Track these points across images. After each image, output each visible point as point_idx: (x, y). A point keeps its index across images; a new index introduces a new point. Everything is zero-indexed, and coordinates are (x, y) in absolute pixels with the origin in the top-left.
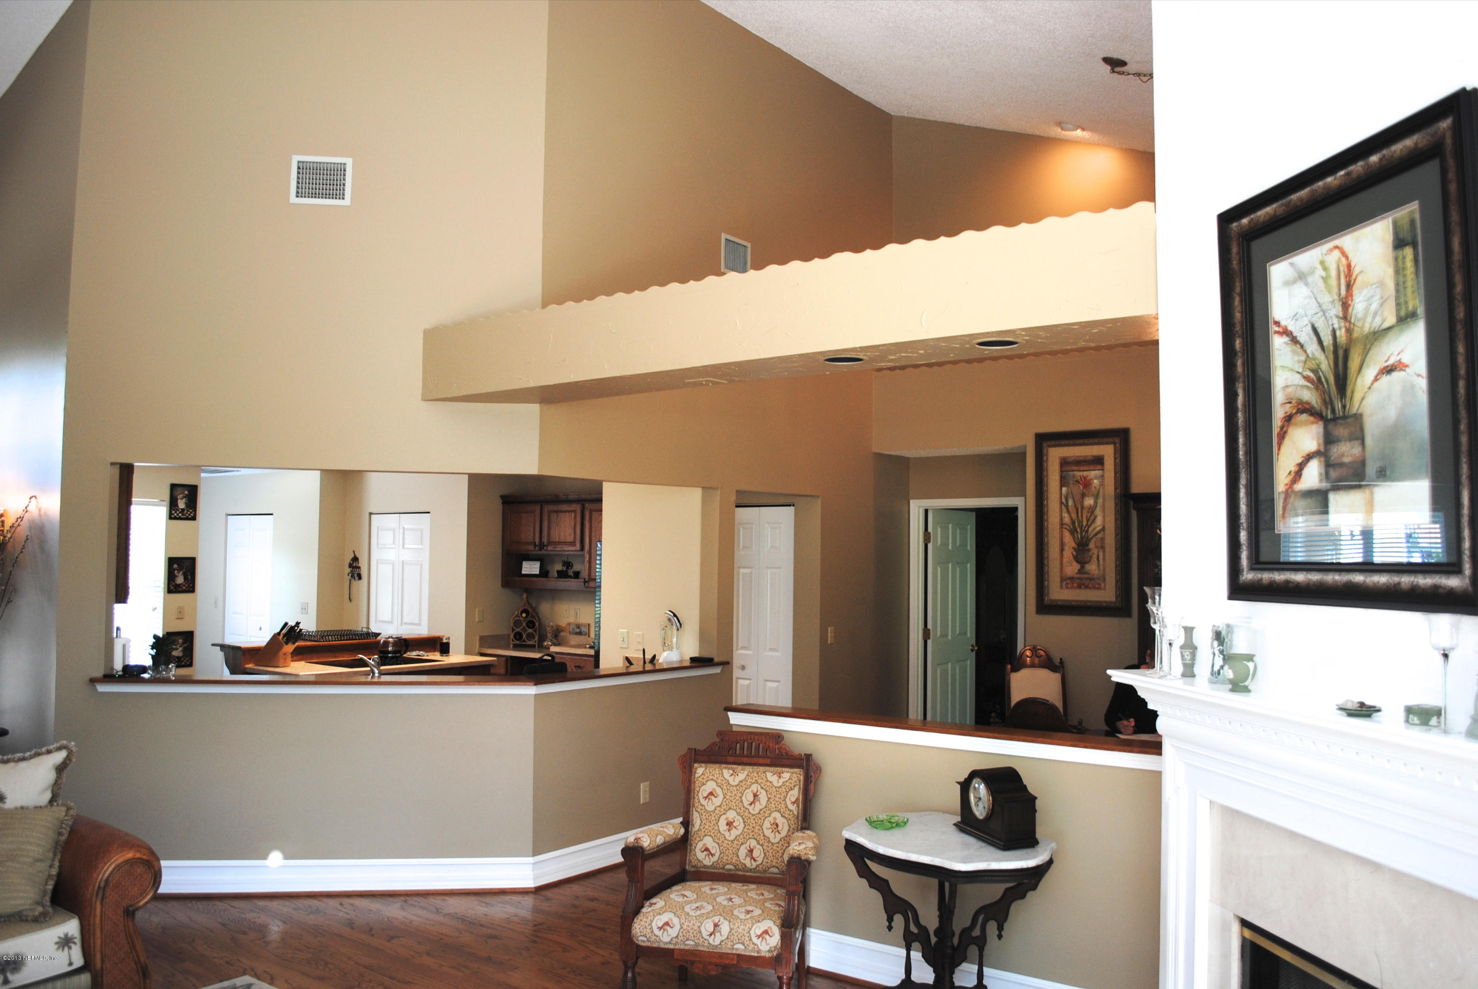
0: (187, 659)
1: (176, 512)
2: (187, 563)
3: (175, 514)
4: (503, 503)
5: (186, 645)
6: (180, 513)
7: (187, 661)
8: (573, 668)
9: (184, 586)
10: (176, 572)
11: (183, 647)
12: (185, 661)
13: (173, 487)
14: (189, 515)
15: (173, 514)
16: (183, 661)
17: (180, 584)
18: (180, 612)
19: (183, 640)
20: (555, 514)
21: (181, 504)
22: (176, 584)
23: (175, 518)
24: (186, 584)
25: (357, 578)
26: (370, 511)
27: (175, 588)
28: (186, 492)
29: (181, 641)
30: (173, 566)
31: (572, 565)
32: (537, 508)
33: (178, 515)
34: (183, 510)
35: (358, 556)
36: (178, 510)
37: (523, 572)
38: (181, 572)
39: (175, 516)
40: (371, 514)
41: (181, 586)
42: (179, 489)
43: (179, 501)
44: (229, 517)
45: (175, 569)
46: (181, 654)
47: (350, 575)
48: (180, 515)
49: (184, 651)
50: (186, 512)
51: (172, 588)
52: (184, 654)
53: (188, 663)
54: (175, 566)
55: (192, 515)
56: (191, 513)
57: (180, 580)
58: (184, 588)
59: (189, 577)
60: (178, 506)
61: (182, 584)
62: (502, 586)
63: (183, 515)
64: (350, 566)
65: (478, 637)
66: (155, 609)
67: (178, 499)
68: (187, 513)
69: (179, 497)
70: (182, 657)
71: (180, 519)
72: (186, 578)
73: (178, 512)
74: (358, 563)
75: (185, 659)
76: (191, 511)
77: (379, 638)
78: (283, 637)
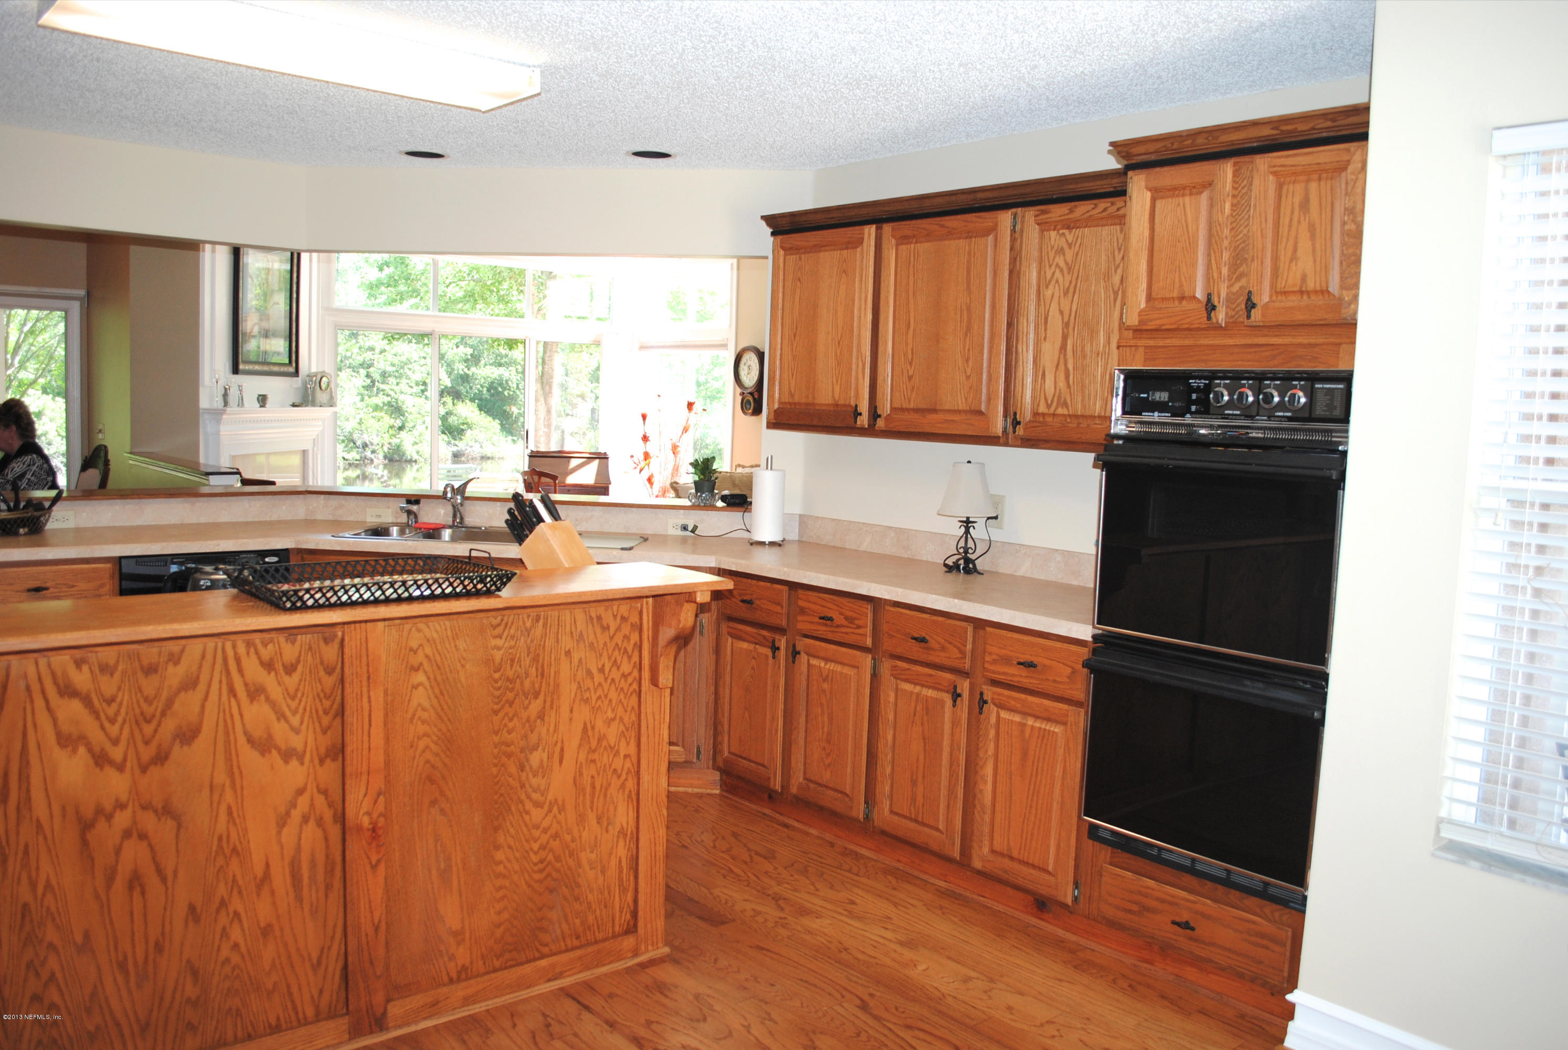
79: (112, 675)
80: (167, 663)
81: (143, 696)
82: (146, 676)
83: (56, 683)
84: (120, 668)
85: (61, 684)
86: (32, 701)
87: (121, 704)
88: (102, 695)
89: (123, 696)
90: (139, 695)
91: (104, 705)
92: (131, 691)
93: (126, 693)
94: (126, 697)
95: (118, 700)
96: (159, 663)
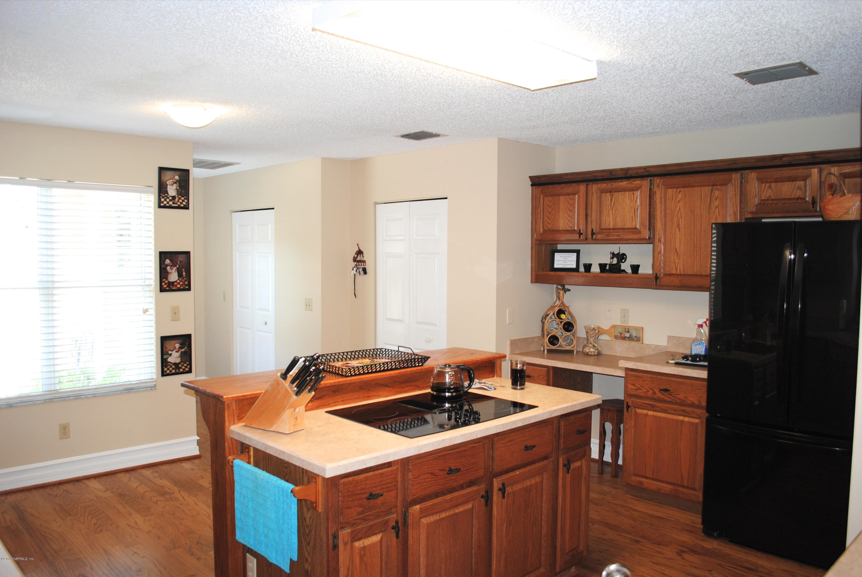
0: (185, 365)
1: (165, 200)
2: (181, 258)
3: (165, 203)
4: (532, 185)
5: (183, 350)
6: (170, 200)
7: (186, 367)
8: (657, 391)
9: (179, 283)
10: (168, 268)
11: (180, 352)
12: (183, 367)
13: (162, 170)
14: (181, 203)
15: (163, 202)
16: (181, 368)
17: (173, 282)
18: (175, 313)
19: (180, 344)
20: (608, 195)
21: (172, 191)
22: (169, 282)
23: (165, 207)
24: (181, 281)
25: (362, 273)
26: (376, 201)
27: (168, 286)
28: (177, 177)
29: (177, 346)
30: (165, 261)
31: (626, 258)
32: (582, 187)
33: (168, 203)
34: (174, 198)
35: (362, 250)
36: (168, 198)
37: (556, 266)
38: (175, 268)
39: (165, 205)
40: (376, 203)
41: (175, 284)
42: (169, 174)
43: (169, 187)
44: (233, 214)
45: (167, 265)
46: (178, 360)
47: (355, 269)
48: (171, 203)
49: (183, 355)
50: (177, 199)
51: (165, 286)
52: (181, 359)
53: (187, 369)
54: (168, 261)
55: (184, 203)
56: (183, 201)
57: (174, 277)
58: (179, 286)
59: (184, 274)
60: (167, 193)
61: (176, 281)
62: (531, 282)
63: (173, 203)
64: (355, 260)
65: (508, 342)
66: (145, 311)
67: (167, 185)
68: (178, 201)
69: (168, 183)
70: (179, 363)
71: (171, 207)
72: (180, 275)
73: (168, 200)
74: (363, 256)
75: (183, 365)
76: (183, 198)
77: (428, 364)
78: (293, 382)
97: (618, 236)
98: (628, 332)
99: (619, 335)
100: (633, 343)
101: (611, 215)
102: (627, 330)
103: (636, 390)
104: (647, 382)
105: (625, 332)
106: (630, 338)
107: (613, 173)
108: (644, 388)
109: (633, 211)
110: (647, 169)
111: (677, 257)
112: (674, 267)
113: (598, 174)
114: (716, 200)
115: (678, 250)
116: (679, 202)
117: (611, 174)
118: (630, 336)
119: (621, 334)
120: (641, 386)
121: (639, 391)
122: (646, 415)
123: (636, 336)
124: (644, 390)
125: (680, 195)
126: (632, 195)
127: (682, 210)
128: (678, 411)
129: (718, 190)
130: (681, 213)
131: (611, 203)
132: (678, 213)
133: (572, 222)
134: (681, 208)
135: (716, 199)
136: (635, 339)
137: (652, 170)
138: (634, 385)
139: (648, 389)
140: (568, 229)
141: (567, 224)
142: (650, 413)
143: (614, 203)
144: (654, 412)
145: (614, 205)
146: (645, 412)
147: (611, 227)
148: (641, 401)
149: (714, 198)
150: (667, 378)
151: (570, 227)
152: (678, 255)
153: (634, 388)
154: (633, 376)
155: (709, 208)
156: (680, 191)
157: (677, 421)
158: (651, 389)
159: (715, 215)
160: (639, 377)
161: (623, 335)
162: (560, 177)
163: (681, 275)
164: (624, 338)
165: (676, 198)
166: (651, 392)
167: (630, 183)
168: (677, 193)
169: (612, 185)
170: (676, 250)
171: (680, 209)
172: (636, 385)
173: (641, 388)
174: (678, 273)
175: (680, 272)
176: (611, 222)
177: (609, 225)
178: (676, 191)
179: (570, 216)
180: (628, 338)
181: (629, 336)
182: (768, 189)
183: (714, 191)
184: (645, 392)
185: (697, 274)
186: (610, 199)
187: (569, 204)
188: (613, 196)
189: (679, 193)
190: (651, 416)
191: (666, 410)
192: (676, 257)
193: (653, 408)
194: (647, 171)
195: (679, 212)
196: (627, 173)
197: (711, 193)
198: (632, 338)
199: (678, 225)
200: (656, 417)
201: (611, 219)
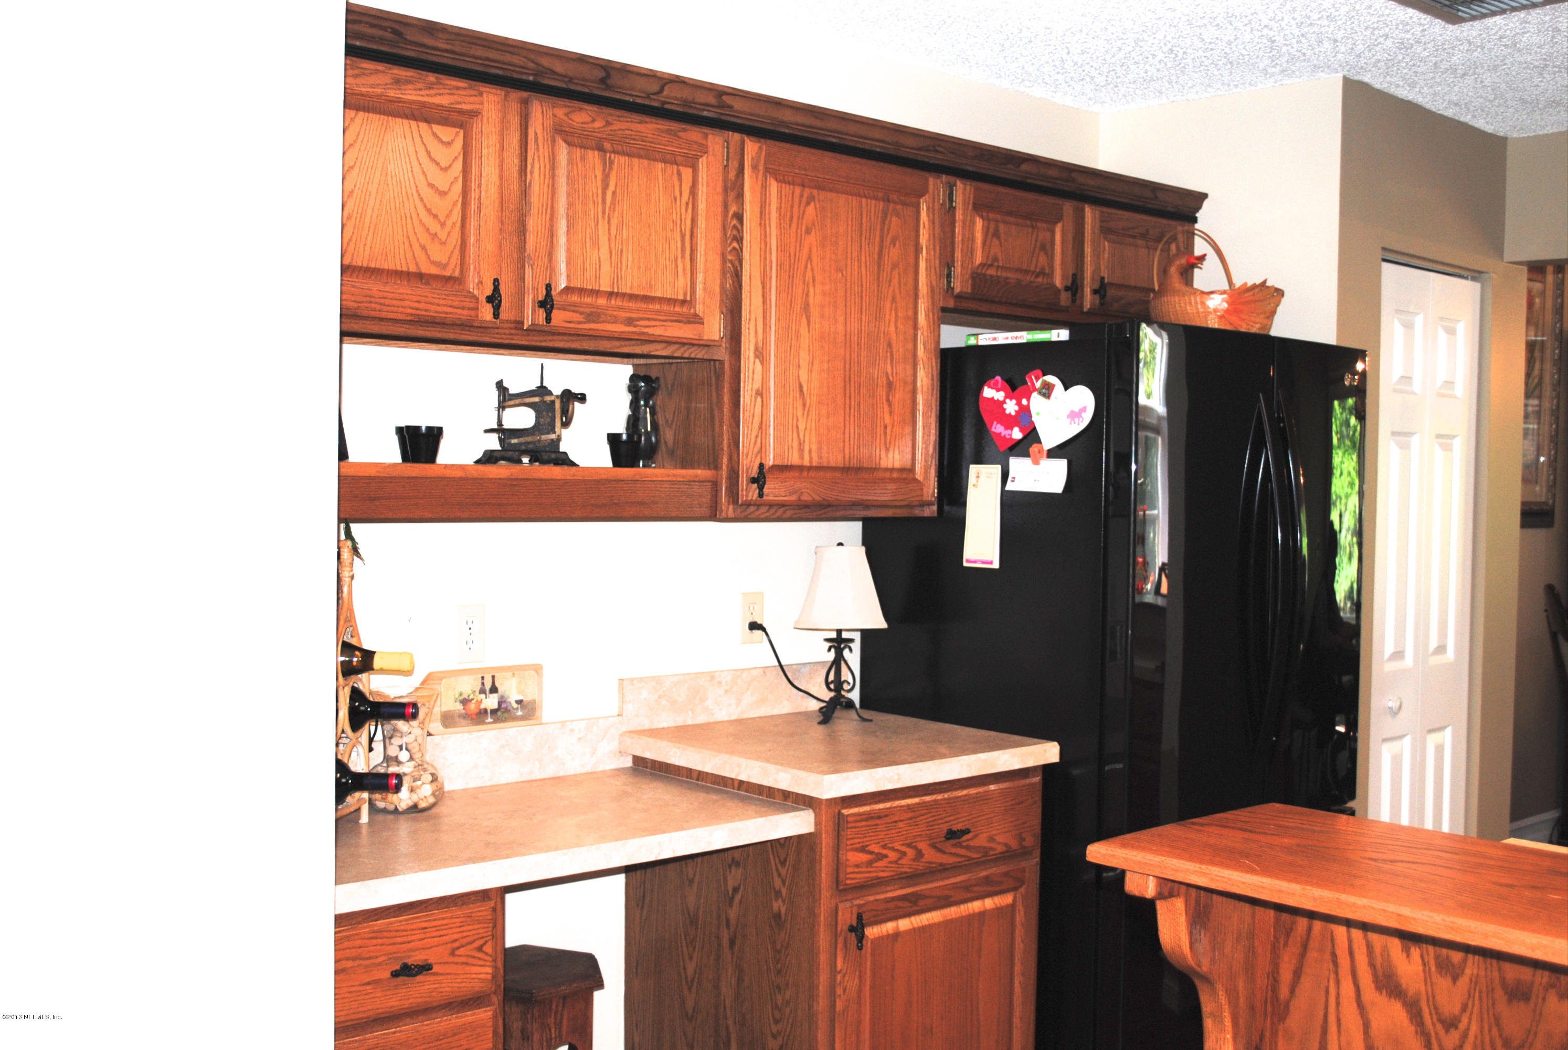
8: (925, 847)
20: (594, 157)
79: (1455, 979)
80: (1546, 990)
81: (1501, 1036)
82: (1510, 1001)
83: (1372, 965)
84: (1468, 971)
85: (1380, 973)
86: (1338, 982)
87: (1465, 1036)
88: (1436, 1008)
89: (1469, 1023)
90: (1495, 1031)
91: (1439, 1026)
92: (1482, 1020)
93: (1474, 1016)
94: (1474, 1028)
95: (1462, 1026)
96: (1532, 983)
97: (630, 322)
98: (494, 690)
99: (460, 707)
100: (510, 732)
101: (604, 240)
102: (488, 686)
103: (870, 863)
104: (900, 825)
105: (482, 691)
106: (501, 713)
107: (615, 80)
108: (893, 849)
109: (679, 239)
110: (724, 98)
111: (804, 410)
112: (796, 444)
113: (559, 67)
114: (894, 245)
115: (805, 388)
116: (808, 232)
117: (603, 81)
118: (500, 703)
119: (465, 702)
120: (884, 847)
121: (879, 864)
122: (897, 935)
123: (519, 702)
124: (892, 855)
125: (811, 210)
126: (675, 178)
127: (815, 258)
128: (976, 889)
129: (898, 215)
130: (812, 270)
131: (604, 194)
132: (806, 267)
133: (443, 243)
134: (814, 250)
135: (893, 243)
136: (520, 713)
137: (737, 104)
138: (863, 849)
139: (903, 849)
140: (426, 268)
141: (423, 248)
142: (904, 924)
143: (614, 193)
144: (913, 919)
145: (613, 202)
146: (889, 927)
147: (605, 288)
148: (882, 896)
149: (889, 240)
150: (946, 796)
151: (433, 263)
152: (804, 405)
153: (864, 857)
154: (862, 820)
155: (879, 265)
156: (811, 199)
157: (971, 917)
158: (909, 845)
159: (891, 289)
160: (879, 817)
161: (472, 706)
162: (395, 32)
163: (810, 468)
164: (479, 717)
165: (801, 217)
166: (911, 853)
167: (668, 132)
168: (804, 200)
169: (608, 124)
170: (801, 387)
171: (810, 258)
172: (871, 848)
173: (884, 852)
174: (806, 462)
175: (811, 461)
176: (606, 268)
177: (598, 278)
178: (801, 196)
179: (435, 217)
180: (494, 712)
181: (496, 706)
182: (992, 239)
183: (889, 216)
184: (896, 862)
185: (852, 465)
186: (599, 174)
187: (432, 160)
188: (611, 168)
189: (808, 203)
190: (908, 932)
191: (948, 897)
192: (800, 413)
193: (914, 905)
194: (723, 106)
195: (809, 266)
196: (661, 90)
197: (883, 223)
198: (507, 710)
199: (806, 307)
200: (923, 929)
201: (604, 250)
